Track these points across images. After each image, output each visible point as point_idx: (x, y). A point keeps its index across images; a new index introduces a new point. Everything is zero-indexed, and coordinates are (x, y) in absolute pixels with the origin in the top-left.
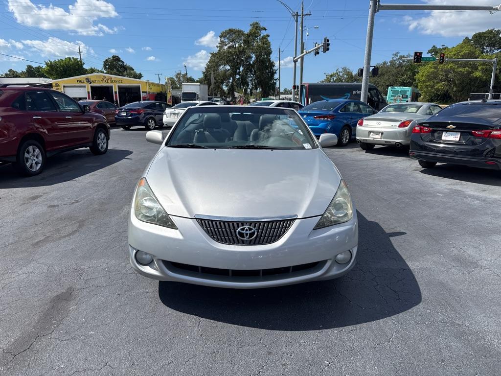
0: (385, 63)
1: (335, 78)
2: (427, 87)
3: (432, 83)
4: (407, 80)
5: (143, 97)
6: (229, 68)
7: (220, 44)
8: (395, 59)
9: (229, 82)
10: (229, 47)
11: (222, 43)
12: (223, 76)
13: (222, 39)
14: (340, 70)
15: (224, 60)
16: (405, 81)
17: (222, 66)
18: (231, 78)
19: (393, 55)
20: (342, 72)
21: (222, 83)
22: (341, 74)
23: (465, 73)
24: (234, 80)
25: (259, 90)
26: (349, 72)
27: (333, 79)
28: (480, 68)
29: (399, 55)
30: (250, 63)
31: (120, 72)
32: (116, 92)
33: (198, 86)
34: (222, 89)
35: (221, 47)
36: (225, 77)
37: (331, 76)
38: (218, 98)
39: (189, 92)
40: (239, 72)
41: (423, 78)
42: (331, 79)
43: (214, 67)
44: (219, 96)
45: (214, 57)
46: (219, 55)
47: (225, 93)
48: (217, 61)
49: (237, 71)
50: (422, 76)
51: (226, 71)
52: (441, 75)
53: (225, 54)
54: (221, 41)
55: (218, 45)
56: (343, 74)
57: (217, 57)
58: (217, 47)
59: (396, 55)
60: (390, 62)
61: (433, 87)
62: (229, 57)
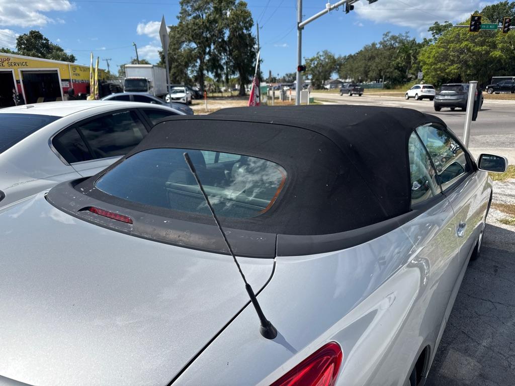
0: (374, 45)
1: (316, 63)
2: (436, 70)
3: (442, 66)
4: (401, 64)
5: (63, 88)
6: (196, 46)
7: (181, 13)
8: (386, 39)
9: (196, 66)
10: (195, 18)
11: (185, 13)
12: (187, 57)
13: (184, 7)
14: (321, 53)
15: (188, 35)
16: (400, 65)
17: (186, 43)
18: (198, 61)
19: (384, 35)
20: (323, 56)
21: (187, 66)
22: (322, 58)
23: (483, 52)
24: (202, 62)
25: (237, 75)
26: (331, 56)
27: (314, 64)
28: (500, 46)
29: (390, 35)
30: (223, 40)
31: (42, 53)
32: (18, 82)
33: (150, 70)
34: (186, 74)
35: (182, 18)
36: (190, 59)
37: (312, 60)
38: (182, 86)
39: (136, 78)
40: (210, 51)
41: (431, 60)
42: (311, 64)
43: (175, 44)
44: (183, 84)
45: (175, 31)
46: (180, 28)
47: (190, 80)
48: (178, 36)
49: (206, 49)
50: (429, 57)
51: (191, 50)
52: (452, 56)
53: (189, 27)
54: (182, 9)
55: (179, 15)
56: (324, 58)
57: (178, 31)
58: (178, 18)
59: (386, 35)
60: (379, 43)
61: (442, 70)
62: (195, 30)
